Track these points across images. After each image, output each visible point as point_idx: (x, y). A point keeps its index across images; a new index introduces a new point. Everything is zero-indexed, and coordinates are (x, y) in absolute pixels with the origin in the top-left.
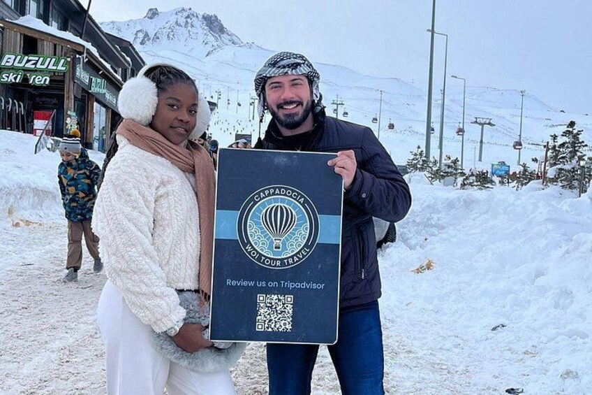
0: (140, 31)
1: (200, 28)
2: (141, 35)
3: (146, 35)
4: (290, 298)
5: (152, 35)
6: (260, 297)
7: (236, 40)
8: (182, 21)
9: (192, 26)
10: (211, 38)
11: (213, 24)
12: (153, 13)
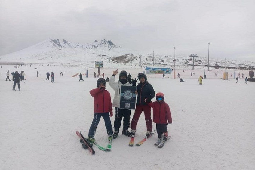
0: (93, 45)
1: (107, 44)
2: (94, 46)
3: (95, 46)
4: (129, 104)
5: (96, 46)
6: (126, 104)
7: (116, 46)
8: (103, 42)
9: (105, 43)
10: (110, 46)
11: (110, 43)
12: (96, 41)
